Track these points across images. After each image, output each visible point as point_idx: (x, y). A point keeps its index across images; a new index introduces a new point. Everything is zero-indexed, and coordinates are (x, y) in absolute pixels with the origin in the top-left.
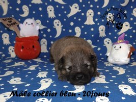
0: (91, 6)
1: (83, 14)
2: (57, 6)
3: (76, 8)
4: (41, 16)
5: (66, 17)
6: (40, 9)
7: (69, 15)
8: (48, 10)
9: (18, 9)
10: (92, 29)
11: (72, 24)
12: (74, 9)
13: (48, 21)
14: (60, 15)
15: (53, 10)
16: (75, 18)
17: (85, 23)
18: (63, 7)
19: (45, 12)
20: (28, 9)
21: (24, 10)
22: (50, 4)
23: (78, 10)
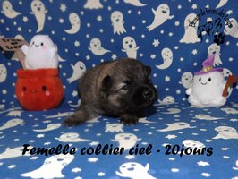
0: (194, 6)
1: (177, 23)
2: (129, 12)
3: (164, 12)
4: (101, 31)
5: (146, 32)
6: (99, 18)
7: (151, 28)
8: (113, 20)
9: (61, 21)
10: (195, 52)
11: (156, 43)
12: (161, 15)
13: (112, 41)
14: (133, 28)
15: (121, 18)
16: (162, 32)
17: (181, 41)
18: (139, 13)
19: (108, 24)
20: (78, 19)
21: (72, 22)
22: (116, 8)
23: (167, 16)
